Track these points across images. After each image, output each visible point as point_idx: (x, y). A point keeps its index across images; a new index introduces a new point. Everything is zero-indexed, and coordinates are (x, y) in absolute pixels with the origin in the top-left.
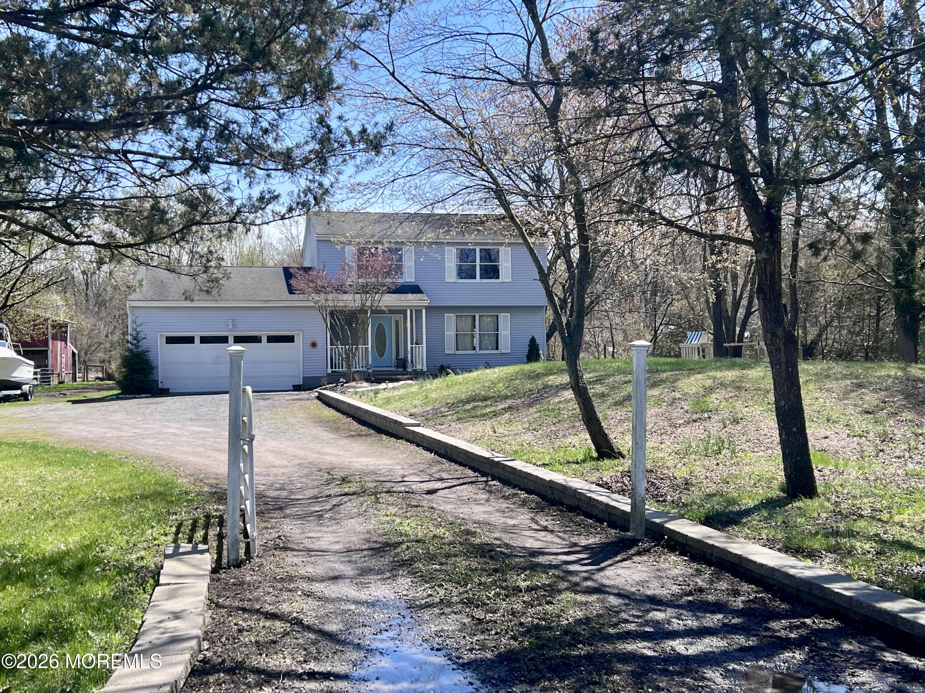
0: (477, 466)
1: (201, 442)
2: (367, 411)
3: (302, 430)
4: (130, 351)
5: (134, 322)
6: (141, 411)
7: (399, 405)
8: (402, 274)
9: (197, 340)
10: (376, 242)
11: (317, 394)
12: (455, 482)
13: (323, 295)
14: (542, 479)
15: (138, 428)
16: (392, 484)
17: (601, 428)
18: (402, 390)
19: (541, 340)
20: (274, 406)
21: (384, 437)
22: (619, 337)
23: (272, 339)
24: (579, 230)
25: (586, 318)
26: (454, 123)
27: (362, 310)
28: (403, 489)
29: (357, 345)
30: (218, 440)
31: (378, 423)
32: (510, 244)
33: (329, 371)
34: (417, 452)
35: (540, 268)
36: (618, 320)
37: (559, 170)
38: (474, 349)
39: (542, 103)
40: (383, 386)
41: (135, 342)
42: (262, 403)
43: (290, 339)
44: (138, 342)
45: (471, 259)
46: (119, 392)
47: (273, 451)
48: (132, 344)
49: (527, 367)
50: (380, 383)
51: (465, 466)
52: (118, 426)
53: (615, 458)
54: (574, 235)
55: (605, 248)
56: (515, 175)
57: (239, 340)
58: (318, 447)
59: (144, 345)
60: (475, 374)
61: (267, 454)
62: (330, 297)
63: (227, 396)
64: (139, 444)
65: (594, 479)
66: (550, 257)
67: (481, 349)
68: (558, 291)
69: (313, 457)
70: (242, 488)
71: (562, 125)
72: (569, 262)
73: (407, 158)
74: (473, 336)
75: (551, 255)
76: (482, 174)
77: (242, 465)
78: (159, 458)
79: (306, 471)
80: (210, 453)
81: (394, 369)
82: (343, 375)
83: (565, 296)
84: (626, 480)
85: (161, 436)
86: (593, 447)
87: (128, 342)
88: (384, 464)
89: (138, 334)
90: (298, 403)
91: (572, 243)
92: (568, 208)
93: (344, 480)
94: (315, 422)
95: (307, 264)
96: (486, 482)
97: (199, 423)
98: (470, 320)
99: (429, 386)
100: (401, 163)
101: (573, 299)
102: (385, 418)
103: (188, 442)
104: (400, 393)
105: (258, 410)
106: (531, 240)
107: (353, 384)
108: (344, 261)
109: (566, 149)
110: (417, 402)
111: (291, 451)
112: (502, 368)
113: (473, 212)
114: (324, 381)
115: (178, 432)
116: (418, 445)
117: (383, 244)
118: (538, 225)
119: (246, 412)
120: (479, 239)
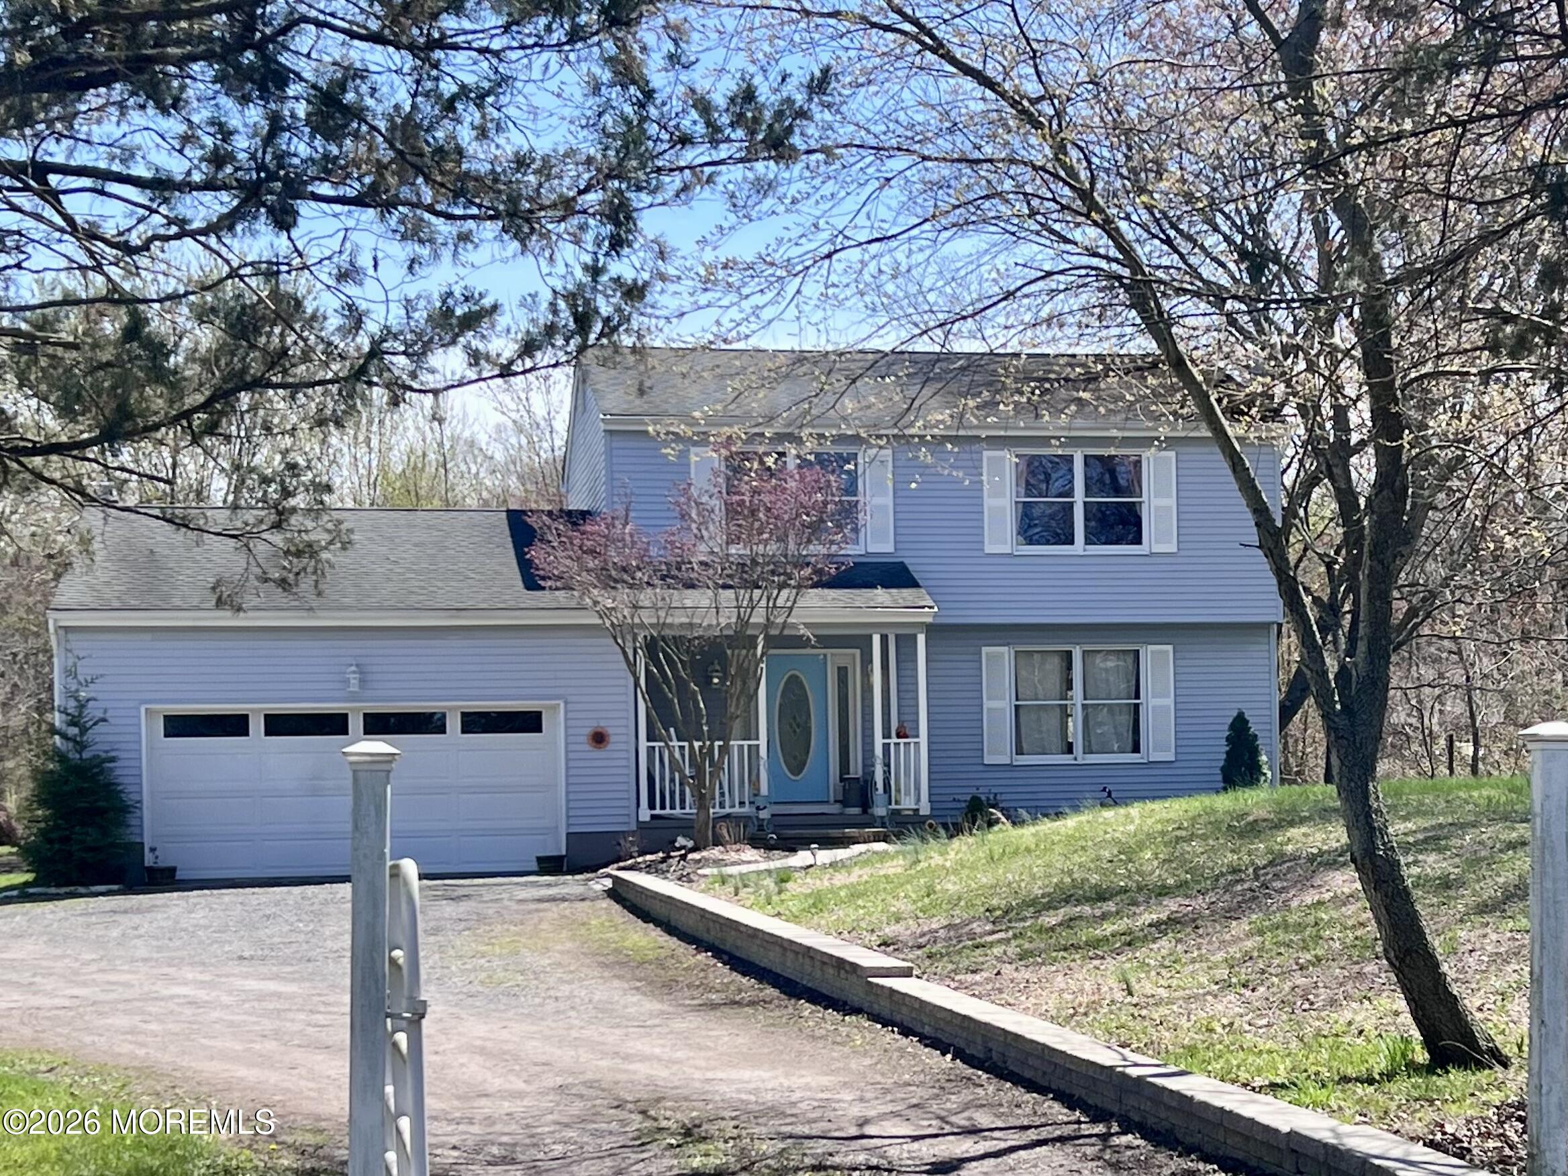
0: (1078, 1092)
1: (268, 1025)
2: (755, 933)
3: (565, 989)
4: (61, 757)
5: (70, 673)
6: (93, 934)
7: (848, 914)
8: (856, 530)
9: (257, 725)
10: (780, 438)
11: (608, 883)
12: (1015, 1139)
13: (624, 594)
14: (1267, 1128)
15: (85, 984)
16: (830, 1145)
17: (1439, 980)
18: (857, 871)
19: (1264, 724)
20: (482, 919)
21: (807, 1008)
22: (1492, 714)
23: (475, 723)
24: (1375, 399)
25: (1394, 658)
26: (1007, 86)
27: (741, 638)
28: (861, 1158)
29: (726, 739)
30: (320, 1019)
31: (789, 968)
32: (1171, 442)
33: (645, 814)
34: (900, 1049)
35: (1260, 511)
36: (1487, 664)
37: (1315, 222)
38: (1069, 749)
39: (1265, 24)
40: (802, 857)
41: (73, 731)
42: (449, 909)
43: (529, 722)
44: (84, 730)
45: (1057, 486)
46: (29, 877)
47: (482, 1051)
48: (64, 736)
49: (1224, 802)
50: (793, 850)
51: (1042, 1090)
52: (26, 977)
53: (1480, 1066)
54: (1361, 415)
55: (1450, 453)
56: (1188, 238)
57: (377, 724)
58: (613, 1037)
59: (100, 739)
60: (1071, 823)
61: (463, 1059)
62: (646, 597)
63: (345, 889)
64: (88, 1030)
65: (1419, 1128)
66: (1288, 479)
67: (1088, 750)
68: (1314, 578)
69: (600, 1067)
70: (391, 1156)
71: (1325, 89)
72: (1345, 495)
73: (869, 188)
74: (1065, 713)
75: (1292, 472)
76: (1090, 234)
77: (389, 1089)
78: (147, 1071)
79: (577, 1107)
80: (298, 1055)
81: (835, 809)
82: (685, 826)
83: (1334, 594)
84: (1512, 1131)
85: (153, 1008)
86: (1416, 1034)
87: (53, 731)
88: (807, 1087)
89: (82, 706)
90: (555, 910)
91: (1355, 438)
92: (1343, 334)
93: (690, 1134)
94: (604, 966)
95: (576, 503)
96: (1105, 1137)
97: (264, 970)
98: (1055, 664)
99: (937, 860)
100: (851, 204)
101: (1356, 603)
102: (809, 951)
103: (231, 1024)
104: (854, 878)
105: (435, 931)
106: (1233, 430)
107: (715, 853)
108: (686, 492)
109: (1335, 160)
110: (901, 906)
111: (535, 1049)
112: (1150, 805)
113: (1063, 348)
114: (630, 841)
115: (202, 994)
116: (906, 1032)
117: (799, 441)
118: (1256, 387)
119: (401, 939)
120: (1084, 427)
